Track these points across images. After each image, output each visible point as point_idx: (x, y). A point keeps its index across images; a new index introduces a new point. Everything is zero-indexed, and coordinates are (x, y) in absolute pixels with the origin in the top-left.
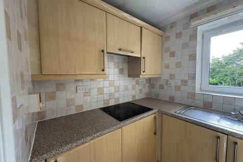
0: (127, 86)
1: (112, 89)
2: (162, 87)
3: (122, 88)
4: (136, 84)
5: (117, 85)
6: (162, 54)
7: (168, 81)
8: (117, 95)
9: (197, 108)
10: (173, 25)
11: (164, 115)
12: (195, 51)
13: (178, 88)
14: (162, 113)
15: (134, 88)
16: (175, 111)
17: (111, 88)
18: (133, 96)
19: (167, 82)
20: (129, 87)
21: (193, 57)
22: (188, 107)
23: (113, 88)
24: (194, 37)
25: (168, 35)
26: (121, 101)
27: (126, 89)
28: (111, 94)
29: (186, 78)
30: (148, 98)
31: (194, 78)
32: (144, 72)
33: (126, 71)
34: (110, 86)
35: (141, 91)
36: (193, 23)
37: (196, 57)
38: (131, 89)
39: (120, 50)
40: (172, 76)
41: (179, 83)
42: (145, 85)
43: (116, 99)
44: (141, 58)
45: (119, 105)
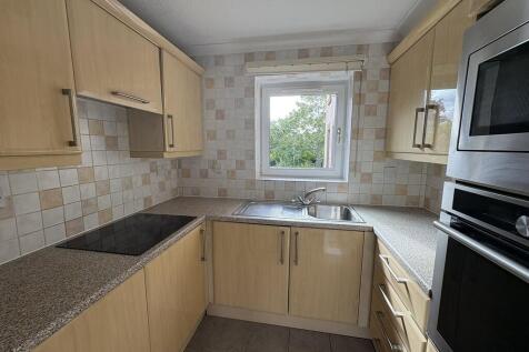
0: (130, 179)
1: (90, 190)
2: (204, 175)
3: (115, 184)
4: (152, 171)
5: (104, 177)
6: (202, 111)
7: (214, 162)
8: (104, 202)
9: (258, 202)
10: (219, 60)
11: (216, 224)
12: (253, 114)
13: (232, 174)
14: (212, 221)
15: (146, 181)
16: (232, 212)
17: (84, 186)
18: (146, 199)
19: (213, 165)
20: (134, 180)
21: (250, 124)
22: (248, 202)
23: (92, 187)
24: (250, 91)
25: (212, 76)
26: (118, 215)
27: (128, 185)
28: (86, 203)
29: (243, 158)
30: (178, 200)
31: (253, 157)
32: (172, 146)
33: (124, 143)
34: (82, 181)
35: (162, 186)
36: (251, 70)
37: (254, 124)
38: (140, 182)
39: (114, 93)
40: (221, 154)
41: (234, 166)
42: (169, 173)
43: (102, 214)
44: (163, 116)
45: (112, 225)
